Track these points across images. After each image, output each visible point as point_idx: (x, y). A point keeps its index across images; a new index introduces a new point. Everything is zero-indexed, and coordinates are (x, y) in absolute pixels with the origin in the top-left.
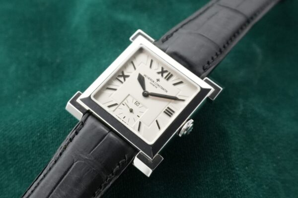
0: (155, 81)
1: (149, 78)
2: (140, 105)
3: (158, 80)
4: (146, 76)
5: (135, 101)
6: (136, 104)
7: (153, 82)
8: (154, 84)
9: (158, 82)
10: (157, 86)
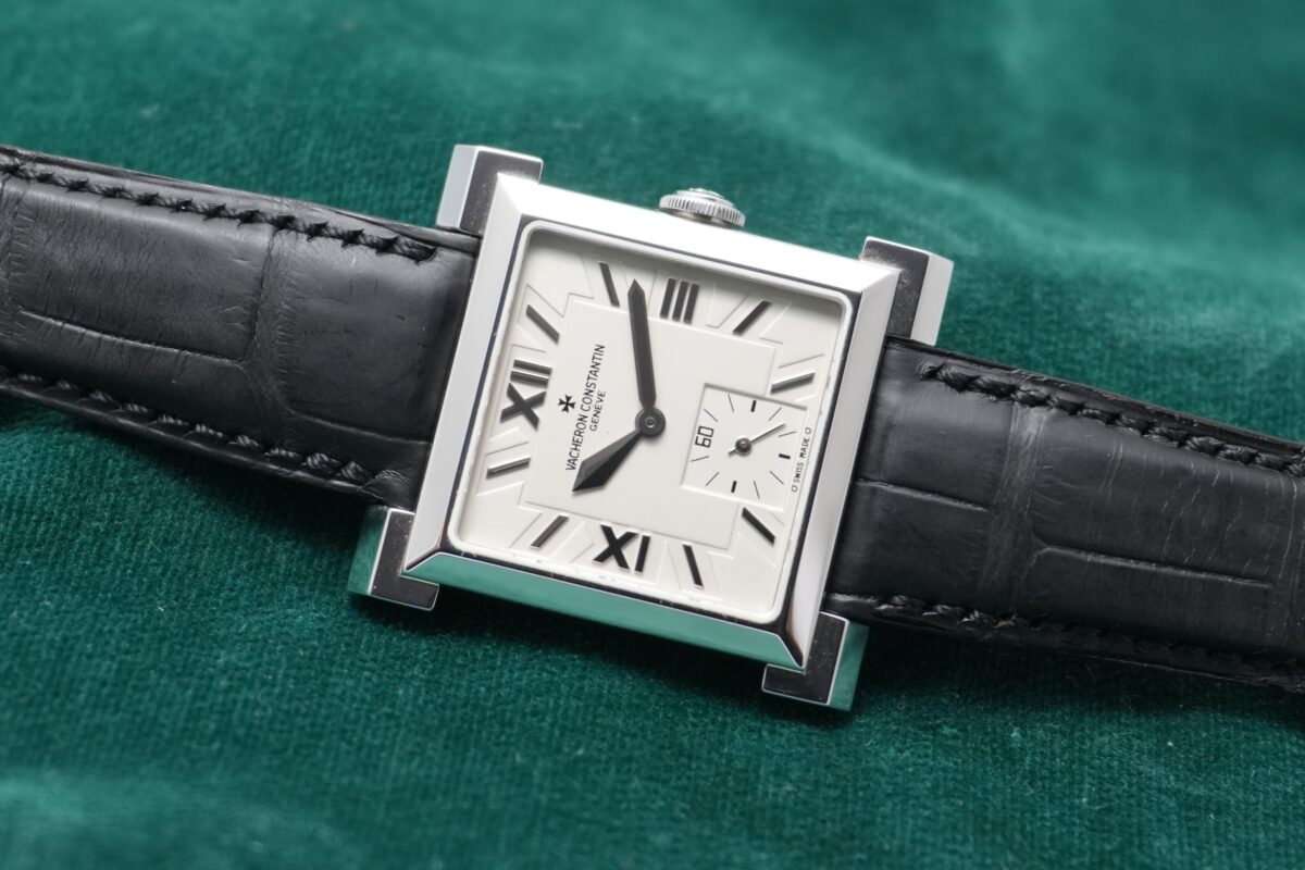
0: (574, 413)
1: (577, 444)
2: (705, 421)
3: (567, 404)
4: (572, 463)
5: (699, 451)
6: (708, 438)
7: (582, 419)
8: (590, 414)
9: (577, 399)
10: (595, 394)
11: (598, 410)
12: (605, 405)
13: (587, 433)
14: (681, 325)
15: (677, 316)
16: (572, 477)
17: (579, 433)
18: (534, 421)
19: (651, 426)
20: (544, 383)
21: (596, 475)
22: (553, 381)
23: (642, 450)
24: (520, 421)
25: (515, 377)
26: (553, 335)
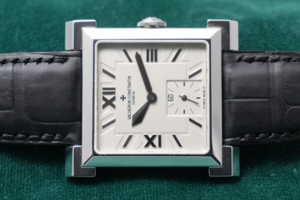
0: (126, 100)
1: (129, 110)
2: (170, 93)
3: (123, 98)
4: (129, 117)
5: (170, 103)
6: (172, 98)
7: (129, 102)
8: (131, 99)
9: (126, 96)
10: (132, 94)
11: (134, 97)
12: (136, 95)
13: (132, 106)
14: (154, 63)
15: (152, 61)
16: (131, 121)
17: (129, 106)
18: (114, 106)
19: (152, 98)
20: (114, 93)
21: (138, 119)
22: (117, 91)
23: (151, 107)
24: (109, 108)
25: (104, 93)
26: (113, 77)
